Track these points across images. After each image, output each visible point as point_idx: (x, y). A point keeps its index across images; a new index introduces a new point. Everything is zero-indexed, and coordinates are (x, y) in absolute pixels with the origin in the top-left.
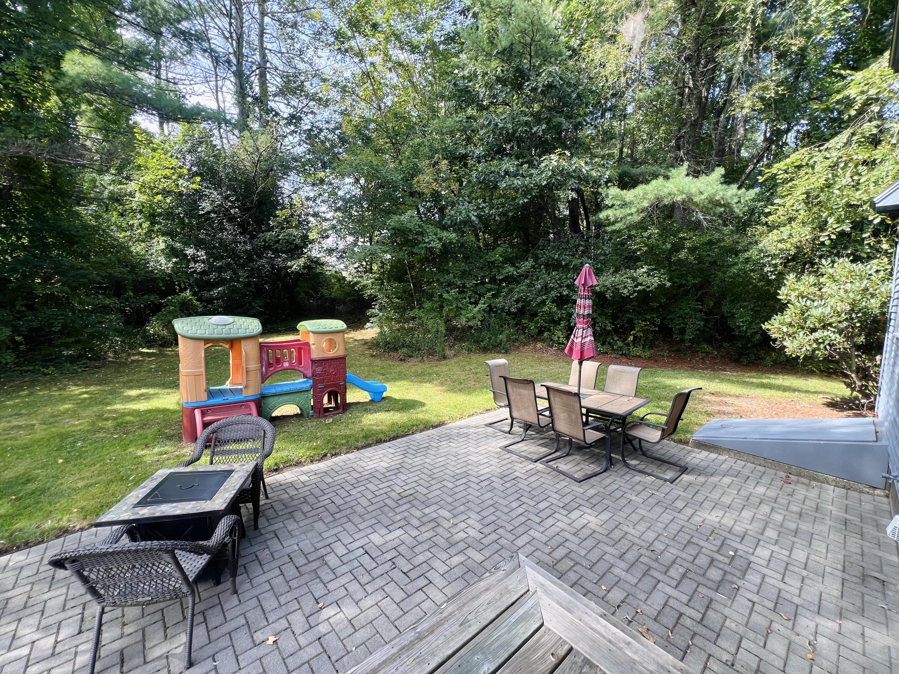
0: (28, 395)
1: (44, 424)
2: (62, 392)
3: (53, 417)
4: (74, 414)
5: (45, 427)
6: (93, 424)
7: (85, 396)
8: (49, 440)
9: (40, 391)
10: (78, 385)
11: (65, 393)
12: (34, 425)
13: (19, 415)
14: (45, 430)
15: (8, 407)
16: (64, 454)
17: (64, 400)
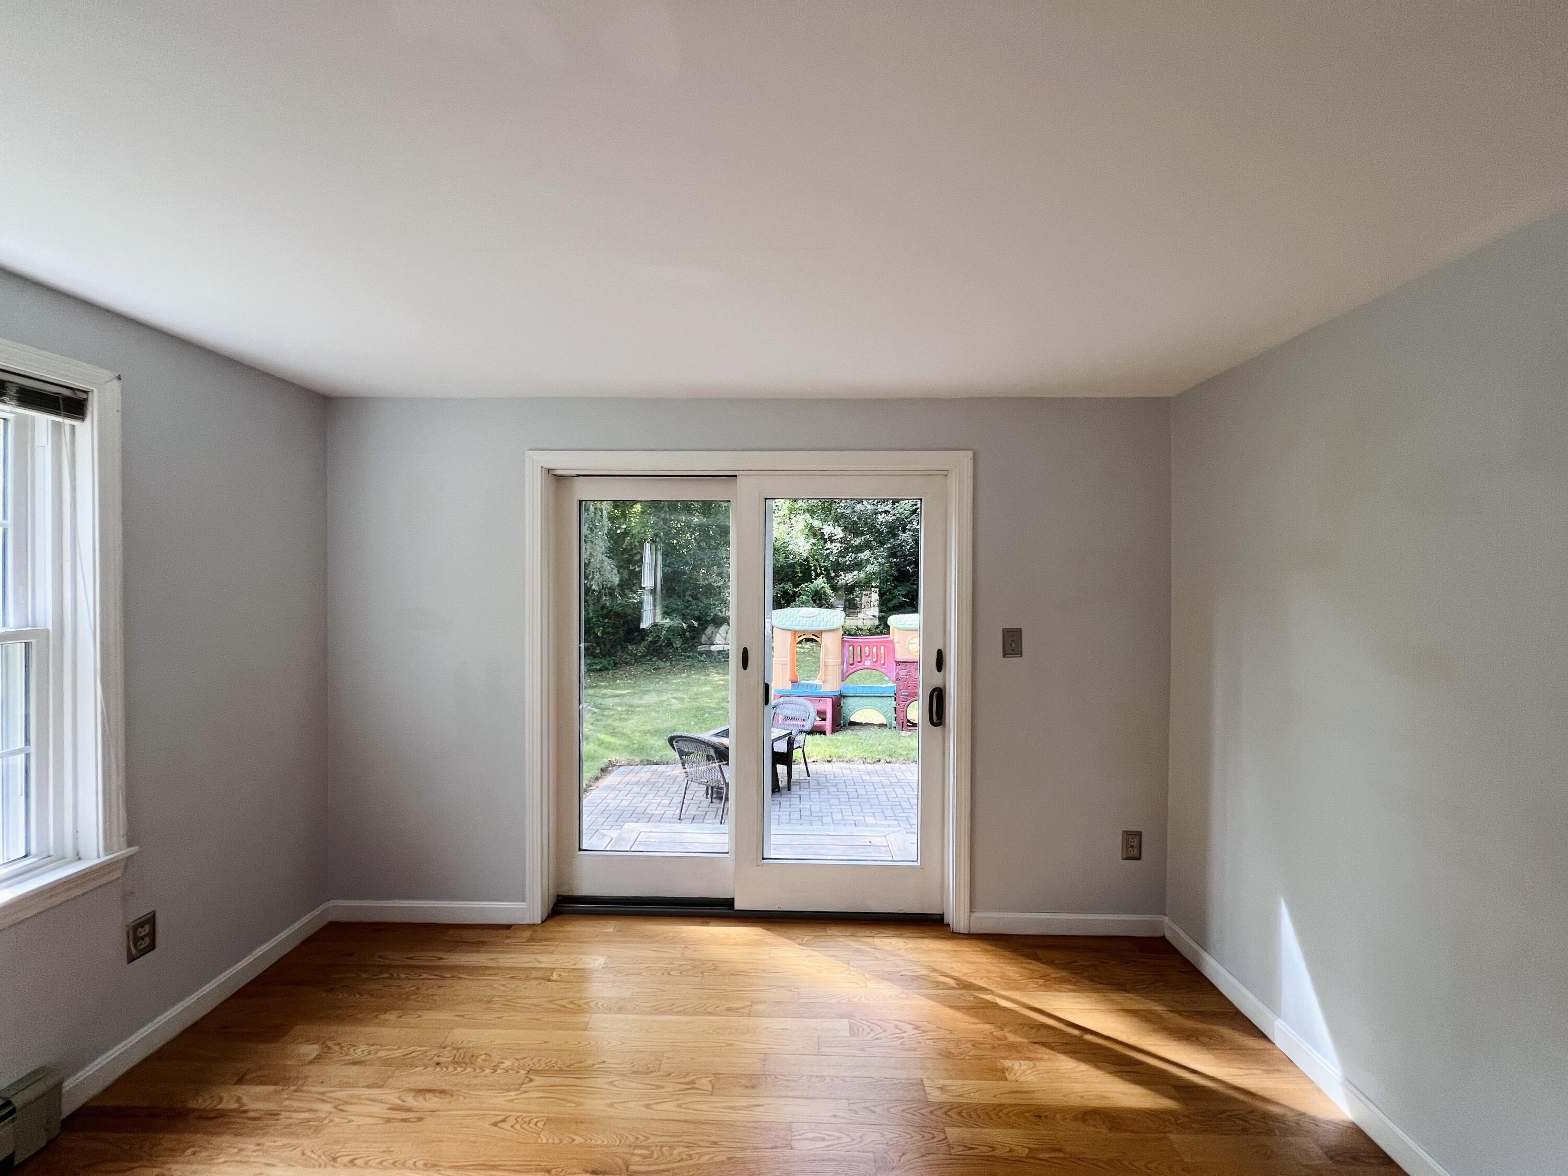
0: (686, 677)
1: (690, 698)
2: (706, 677)
3: (696, 695)
4: (709, 695)
5: (689, 700)
6: (718, 704)
7: (721, 682)
8: (690, 710)
9: (694, 674)
10: (719, 673)
11: (709, 678)
12: (684, 698)
13: (678, 690)
14: (690, 702)
15: (672, 684)
16: (696, 720)
17: (705, 684)
